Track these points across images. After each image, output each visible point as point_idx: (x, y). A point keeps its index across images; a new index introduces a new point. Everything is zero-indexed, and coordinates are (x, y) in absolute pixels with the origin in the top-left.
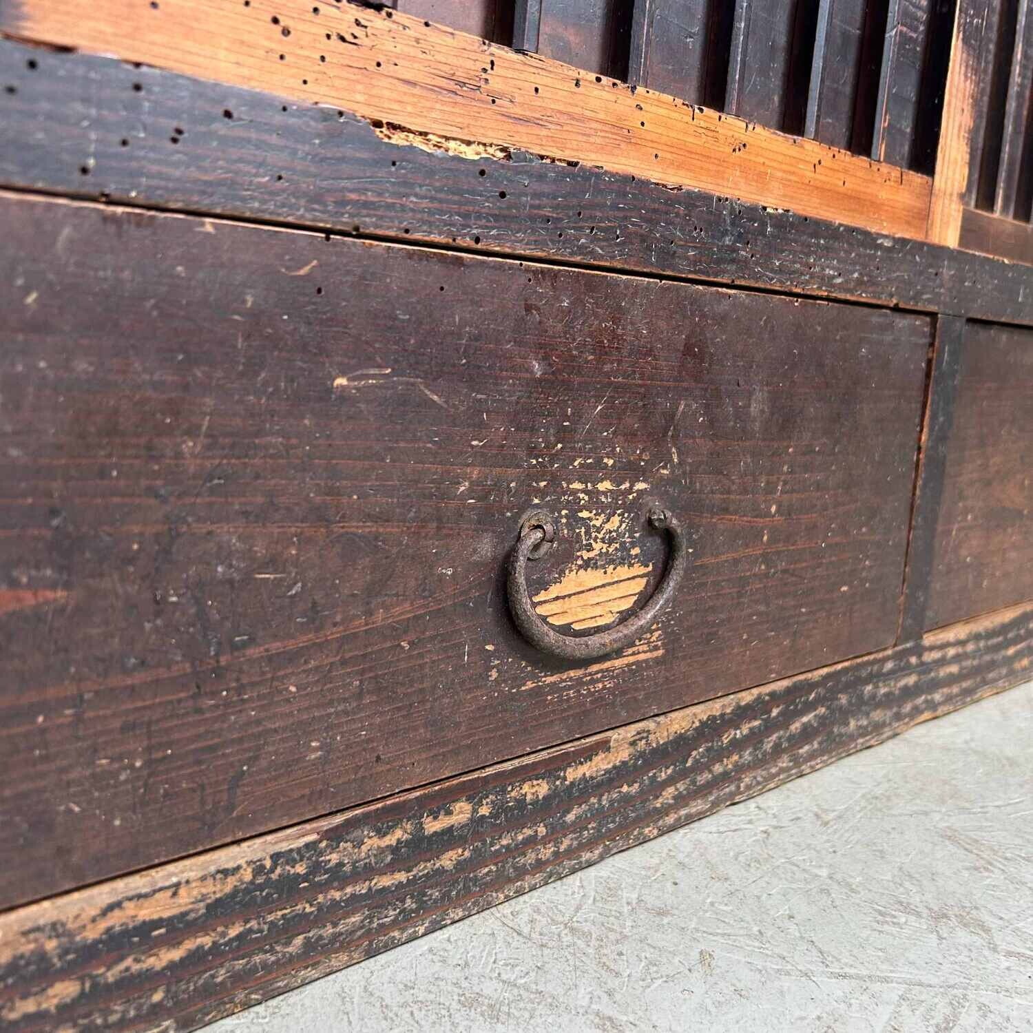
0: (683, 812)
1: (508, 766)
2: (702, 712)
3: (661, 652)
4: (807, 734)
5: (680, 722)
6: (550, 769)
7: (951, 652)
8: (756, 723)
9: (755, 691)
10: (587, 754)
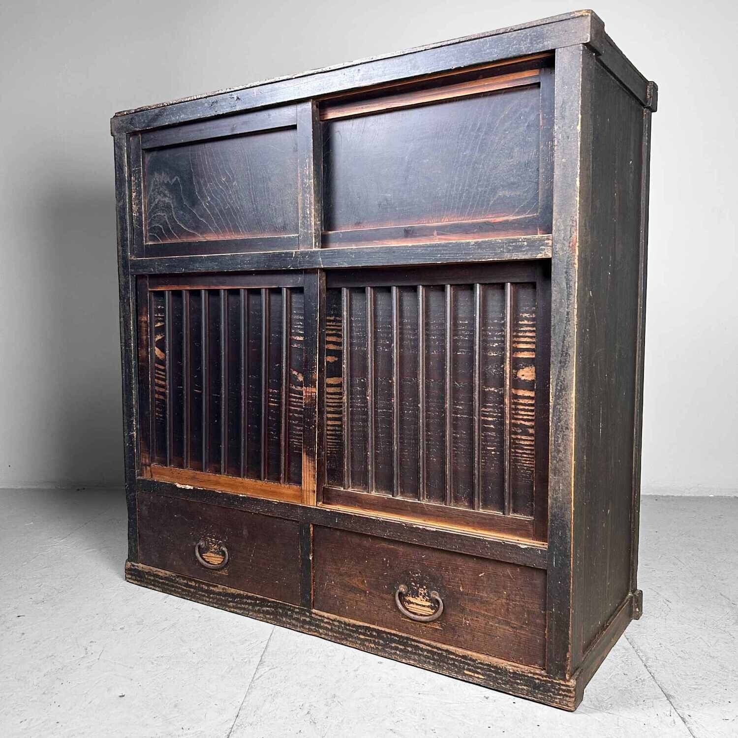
0: (235, 610)
1: (201, 581)
2: (239, 592)
3: (227, 574)
4: (268, 613)
5: (233, 591)
6: (208, 585)
7: (326, 620)
8: (253, 602)
9: (252, 594)
10: (215, 586)
